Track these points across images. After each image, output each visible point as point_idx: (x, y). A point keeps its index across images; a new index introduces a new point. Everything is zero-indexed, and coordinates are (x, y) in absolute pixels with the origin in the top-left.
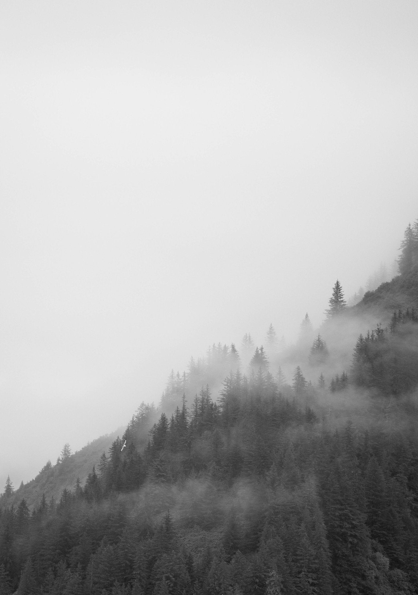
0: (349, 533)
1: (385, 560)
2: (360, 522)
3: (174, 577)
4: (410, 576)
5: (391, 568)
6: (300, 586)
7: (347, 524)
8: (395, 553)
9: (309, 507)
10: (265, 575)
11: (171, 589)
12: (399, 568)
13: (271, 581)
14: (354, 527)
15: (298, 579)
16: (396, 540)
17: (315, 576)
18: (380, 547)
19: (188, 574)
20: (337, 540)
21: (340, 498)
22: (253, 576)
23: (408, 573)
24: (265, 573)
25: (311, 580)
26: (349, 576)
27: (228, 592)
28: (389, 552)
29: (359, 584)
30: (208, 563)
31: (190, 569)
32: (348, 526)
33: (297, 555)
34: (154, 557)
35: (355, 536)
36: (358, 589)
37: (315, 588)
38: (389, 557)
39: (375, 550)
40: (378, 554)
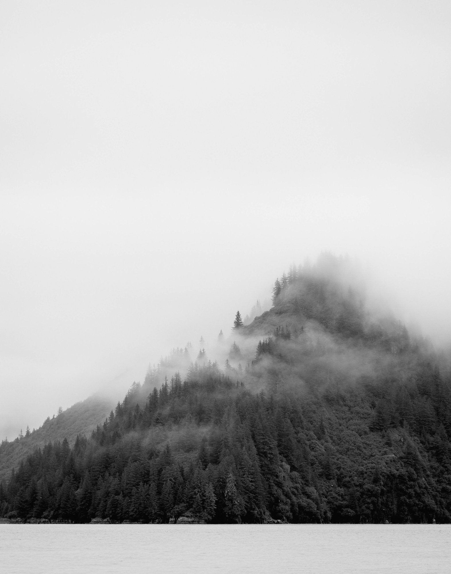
0: (268, 452)
1: (288, 467)
2: (274, 446)
3: (174, 479)
4: (302, 475)
5: (291, 471)
6: (244, 483)
7: (267, 447)
8: (293, 463)
9: (246, 438)
10: (225, 477)
11: (173, 486)
12: (295, 471)
13: (229, 480)
14: (271, 448)
15: (243, 479)
16: (293, 455)
17: (252, 476)
18: (284, 459)
19: (182, 477)
20: (262, 456)
21: (262, 432)
22: (219, 478)
23: (300, 474)
24: (225, 476)
25: (250, 479)
26: (269, 476)
27: (206, 487)
28: (289, 462)
29: (274, 480)
30: (192, 471)
31: (182, 475)
32: (267, 448)
33: (242, 465)
34: (161, 468)
35: (272, 454)
36: (274, 483)
37: (253, 484)
38: (289, 465)
39: (282, 462)
40: (284, 463)
